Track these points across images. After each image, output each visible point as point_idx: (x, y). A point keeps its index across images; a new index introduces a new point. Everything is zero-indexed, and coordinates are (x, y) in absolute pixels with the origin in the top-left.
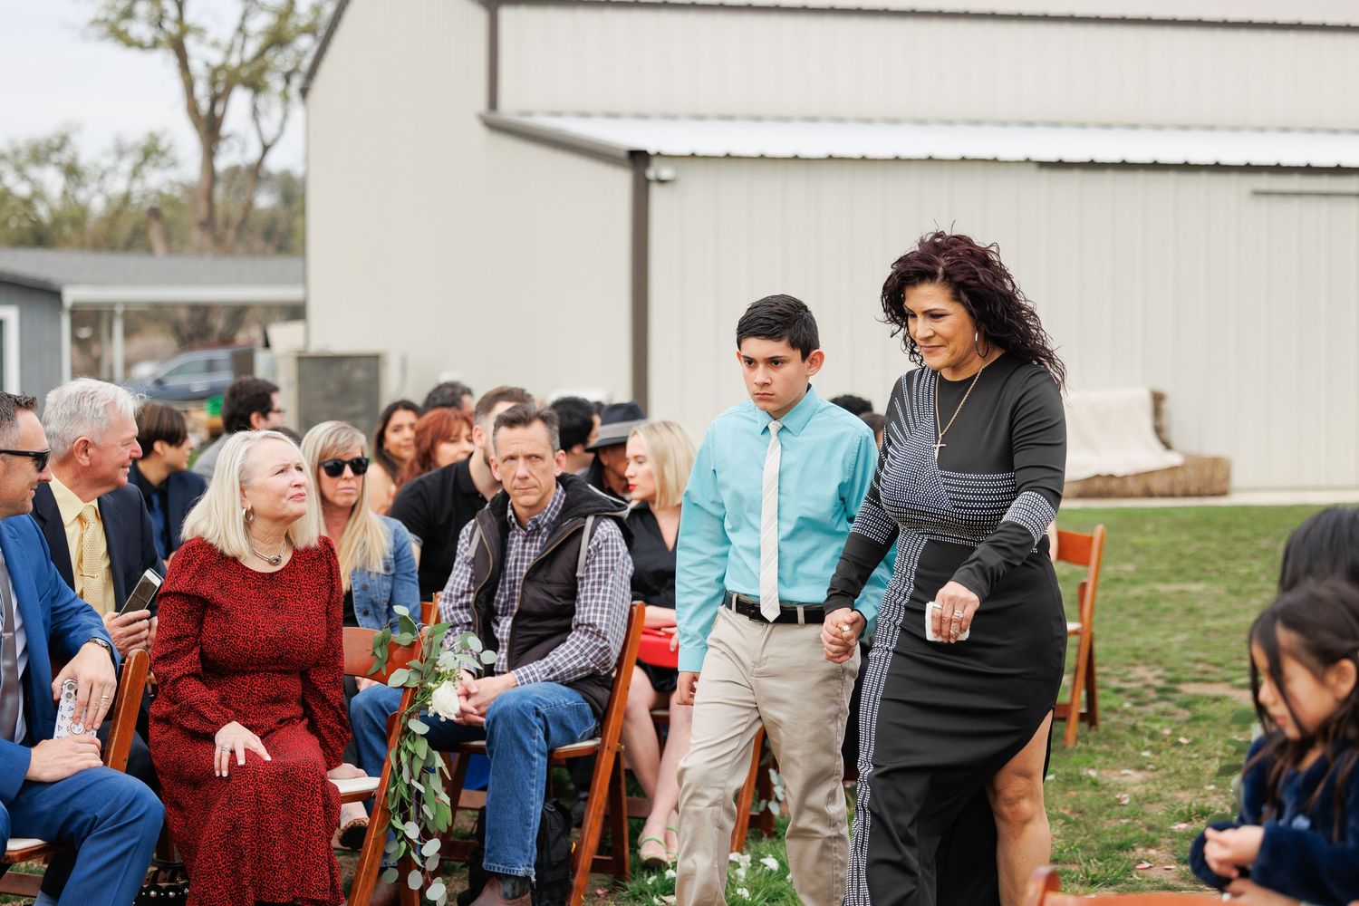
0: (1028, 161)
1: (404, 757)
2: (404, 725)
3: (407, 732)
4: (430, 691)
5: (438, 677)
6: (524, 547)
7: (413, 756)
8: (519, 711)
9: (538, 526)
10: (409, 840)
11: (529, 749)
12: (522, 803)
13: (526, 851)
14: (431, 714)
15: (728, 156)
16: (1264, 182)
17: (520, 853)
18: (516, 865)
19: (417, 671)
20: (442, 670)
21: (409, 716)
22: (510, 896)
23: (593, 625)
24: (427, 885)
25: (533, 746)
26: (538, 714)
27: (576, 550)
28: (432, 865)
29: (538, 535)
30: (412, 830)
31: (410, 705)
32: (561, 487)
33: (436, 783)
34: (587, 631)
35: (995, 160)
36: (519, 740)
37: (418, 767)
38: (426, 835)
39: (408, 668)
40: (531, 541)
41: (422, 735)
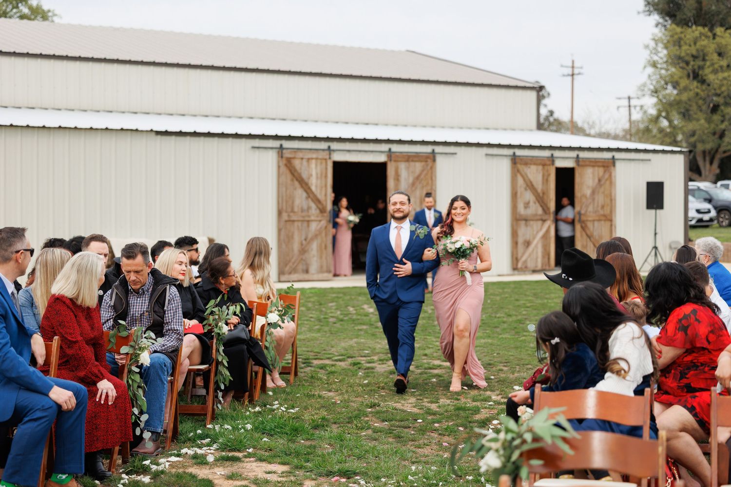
0: (152, 130)
1: (130, 382)
2: (129, 368)
3: (130, 371)
4: (139, 354)
5: (142, 349)
6: (137, 300)
7: (133, 380)
8: (160, 364)
9: (143, 291)
10: (136, 415)
11: (163, 380)
12: (160, 402)
13: (161, 422)
14: (139, 364)
15: (11, 125)
16: (257, 143)
17: (159, 423)
18: (157, 427)
19: (131, 346)
20: (143, 346)
21: (131, 365)
22: (155, 440)
23: (177, 330)
24: (142, 432)
25: (164, 378)
26: (165, 366)
27: (163, 300)
28: (142, 425)
29: (143, 295)
30: (136, 411)
31: (130, 361)
32: (150, 275)
33: (141, 392)
34: (173, 332)
35: (137, 130)
36: (159, 376)
37: (136, 385)
38: (141, 413)
39: (127, 345)
40: (140, 298)
41: (136, 373)
